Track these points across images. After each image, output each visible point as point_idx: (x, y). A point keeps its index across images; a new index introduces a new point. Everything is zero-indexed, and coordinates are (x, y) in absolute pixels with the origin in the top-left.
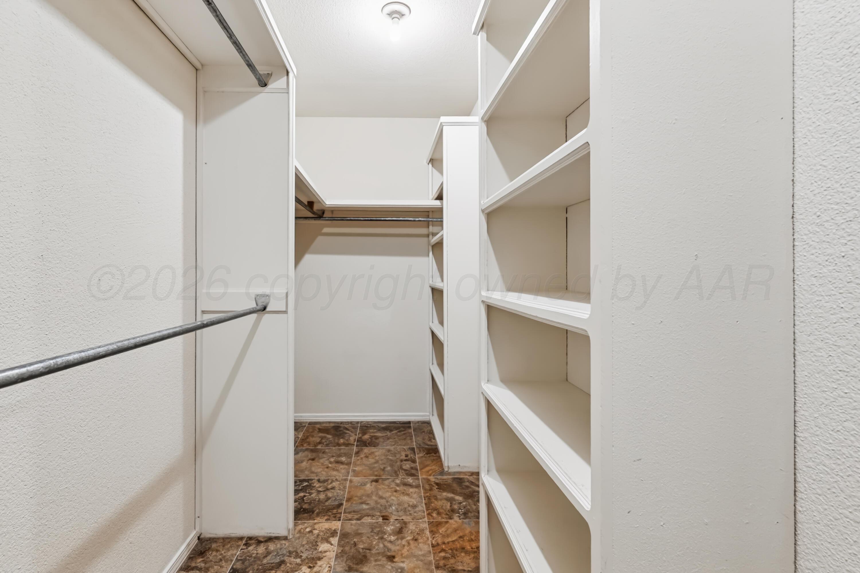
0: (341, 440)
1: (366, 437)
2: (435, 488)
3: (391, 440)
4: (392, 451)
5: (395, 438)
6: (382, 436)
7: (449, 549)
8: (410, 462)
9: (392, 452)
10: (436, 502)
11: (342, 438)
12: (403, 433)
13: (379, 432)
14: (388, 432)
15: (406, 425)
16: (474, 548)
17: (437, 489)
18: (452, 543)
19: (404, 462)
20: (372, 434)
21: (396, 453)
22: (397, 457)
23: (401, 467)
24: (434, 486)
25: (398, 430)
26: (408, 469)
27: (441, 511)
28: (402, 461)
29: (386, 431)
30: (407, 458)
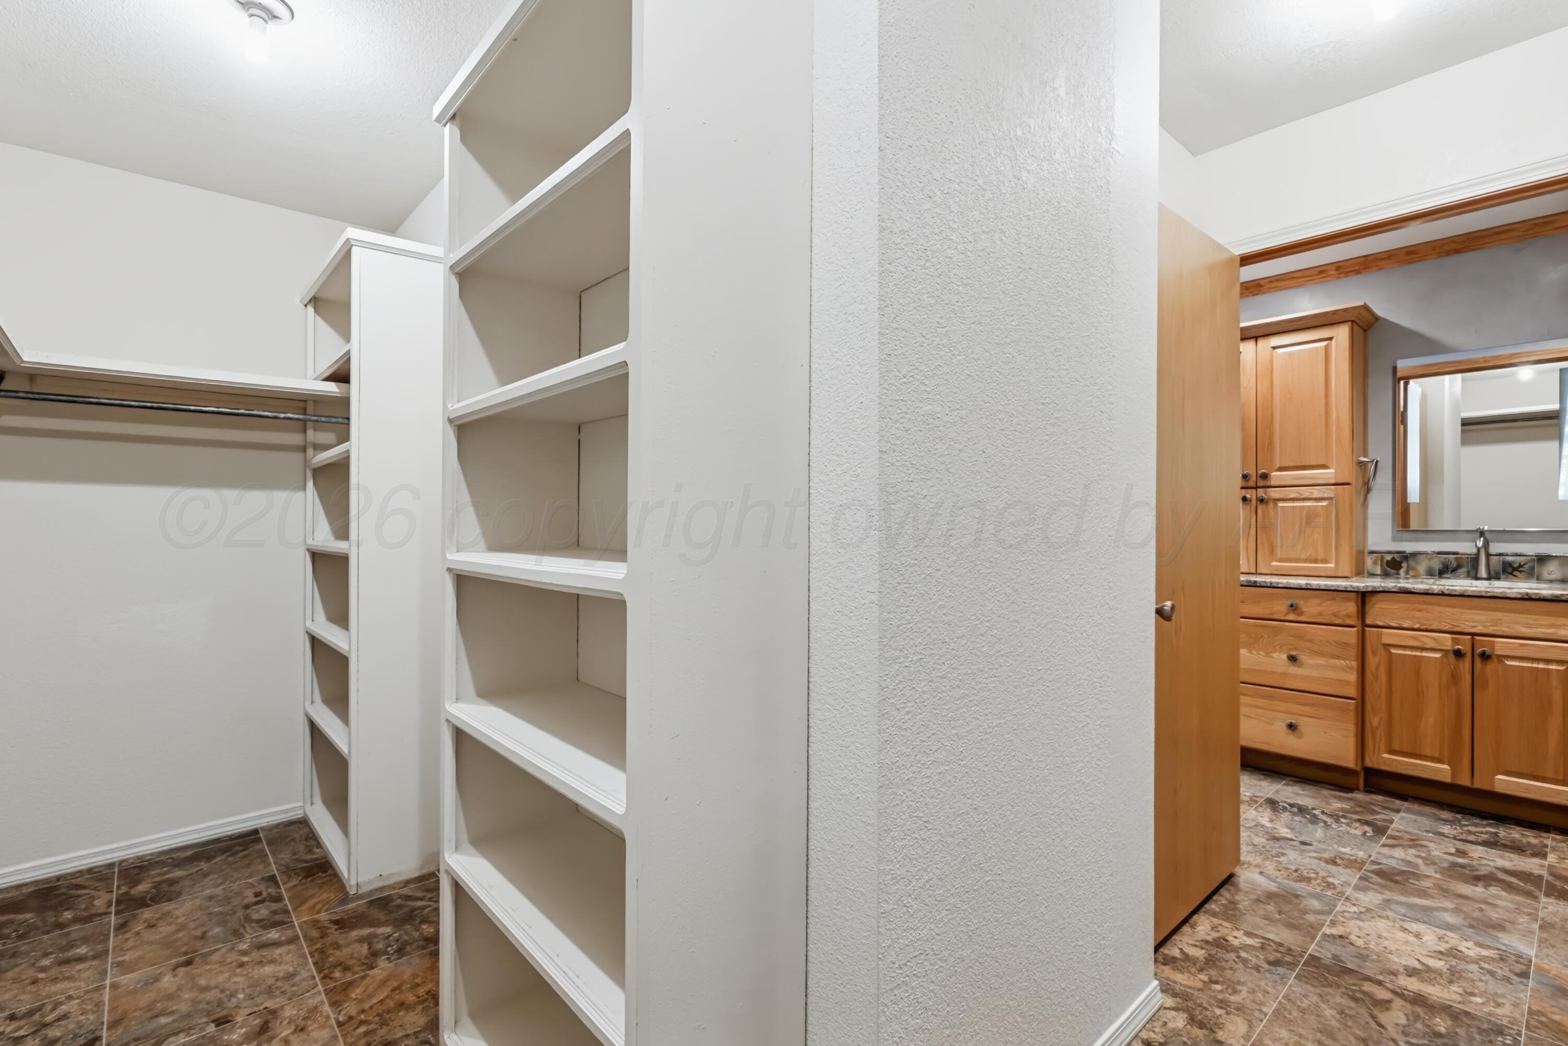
0: (66, 913)
1: (142, 887)
2: (332, 930)
3: (211, 877)
4: (218, 896)
5: (222, 870)
6: (187, 876)
7: (374, 1017)
8: (269, 903)
9: (220, 898)
10: (338, 953)
11: (67, 909)
12: (240, 855)
13: (177, 869)
14: (202, 863)
15: (250, 838)
16: (423, 996)
17: (336, 930)
18: (378, 1005)
19: (254, 907)
20: (158, 879)
21: (231, 898)
22: (235, 903)
23: (248, 919)
24: (329, 928)
25: (228, 853)
26: (266, 917)
27: (351, 962)
28: (247, 907)
29: (195, 863)
30: (259, 898)
